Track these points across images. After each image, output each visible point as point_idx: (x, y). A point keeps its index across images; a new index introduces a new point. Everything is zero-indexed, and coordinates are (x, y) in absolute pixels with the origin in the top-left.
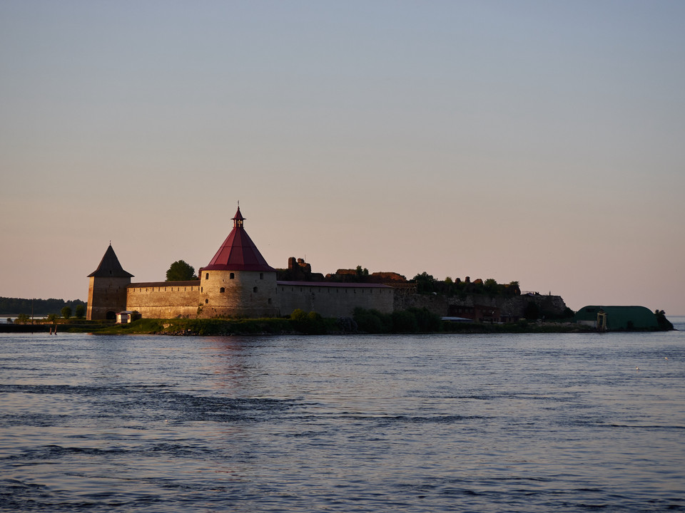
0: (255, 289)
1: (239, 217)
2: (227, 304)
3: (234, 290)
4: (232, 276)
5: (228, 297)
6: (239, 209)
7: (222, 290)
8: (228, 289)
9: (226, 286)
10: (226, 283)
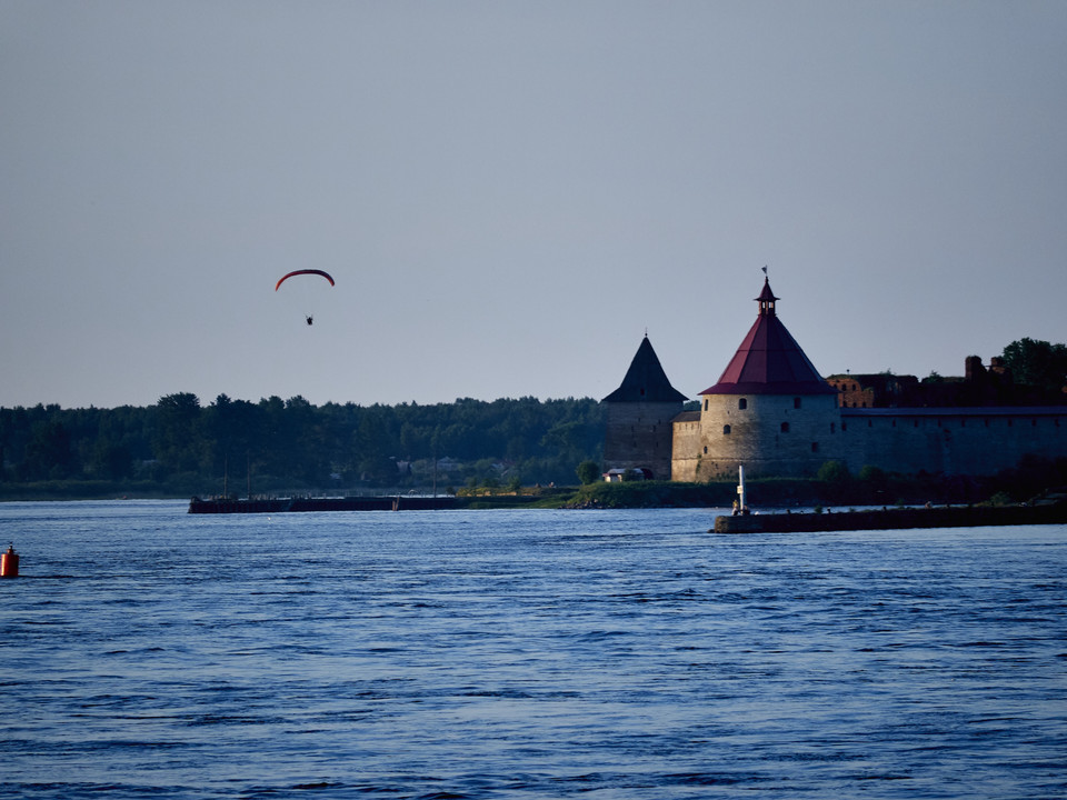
0: (785, 427)
1: (767, 296)
2: (734, 455)
3: (745, 429)
4: (743, 404)
5: (737, 441)
6: (767, 280)
7: (727, 429)
8: (736, 428)
9: (734, 423)
10: (733, 416)
